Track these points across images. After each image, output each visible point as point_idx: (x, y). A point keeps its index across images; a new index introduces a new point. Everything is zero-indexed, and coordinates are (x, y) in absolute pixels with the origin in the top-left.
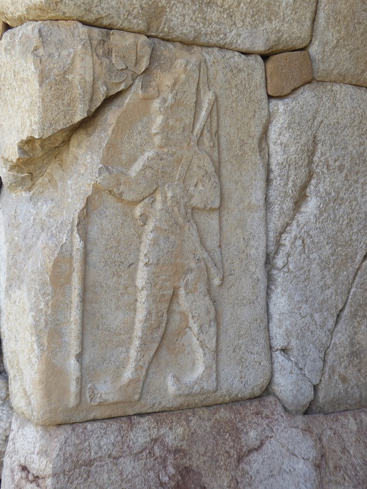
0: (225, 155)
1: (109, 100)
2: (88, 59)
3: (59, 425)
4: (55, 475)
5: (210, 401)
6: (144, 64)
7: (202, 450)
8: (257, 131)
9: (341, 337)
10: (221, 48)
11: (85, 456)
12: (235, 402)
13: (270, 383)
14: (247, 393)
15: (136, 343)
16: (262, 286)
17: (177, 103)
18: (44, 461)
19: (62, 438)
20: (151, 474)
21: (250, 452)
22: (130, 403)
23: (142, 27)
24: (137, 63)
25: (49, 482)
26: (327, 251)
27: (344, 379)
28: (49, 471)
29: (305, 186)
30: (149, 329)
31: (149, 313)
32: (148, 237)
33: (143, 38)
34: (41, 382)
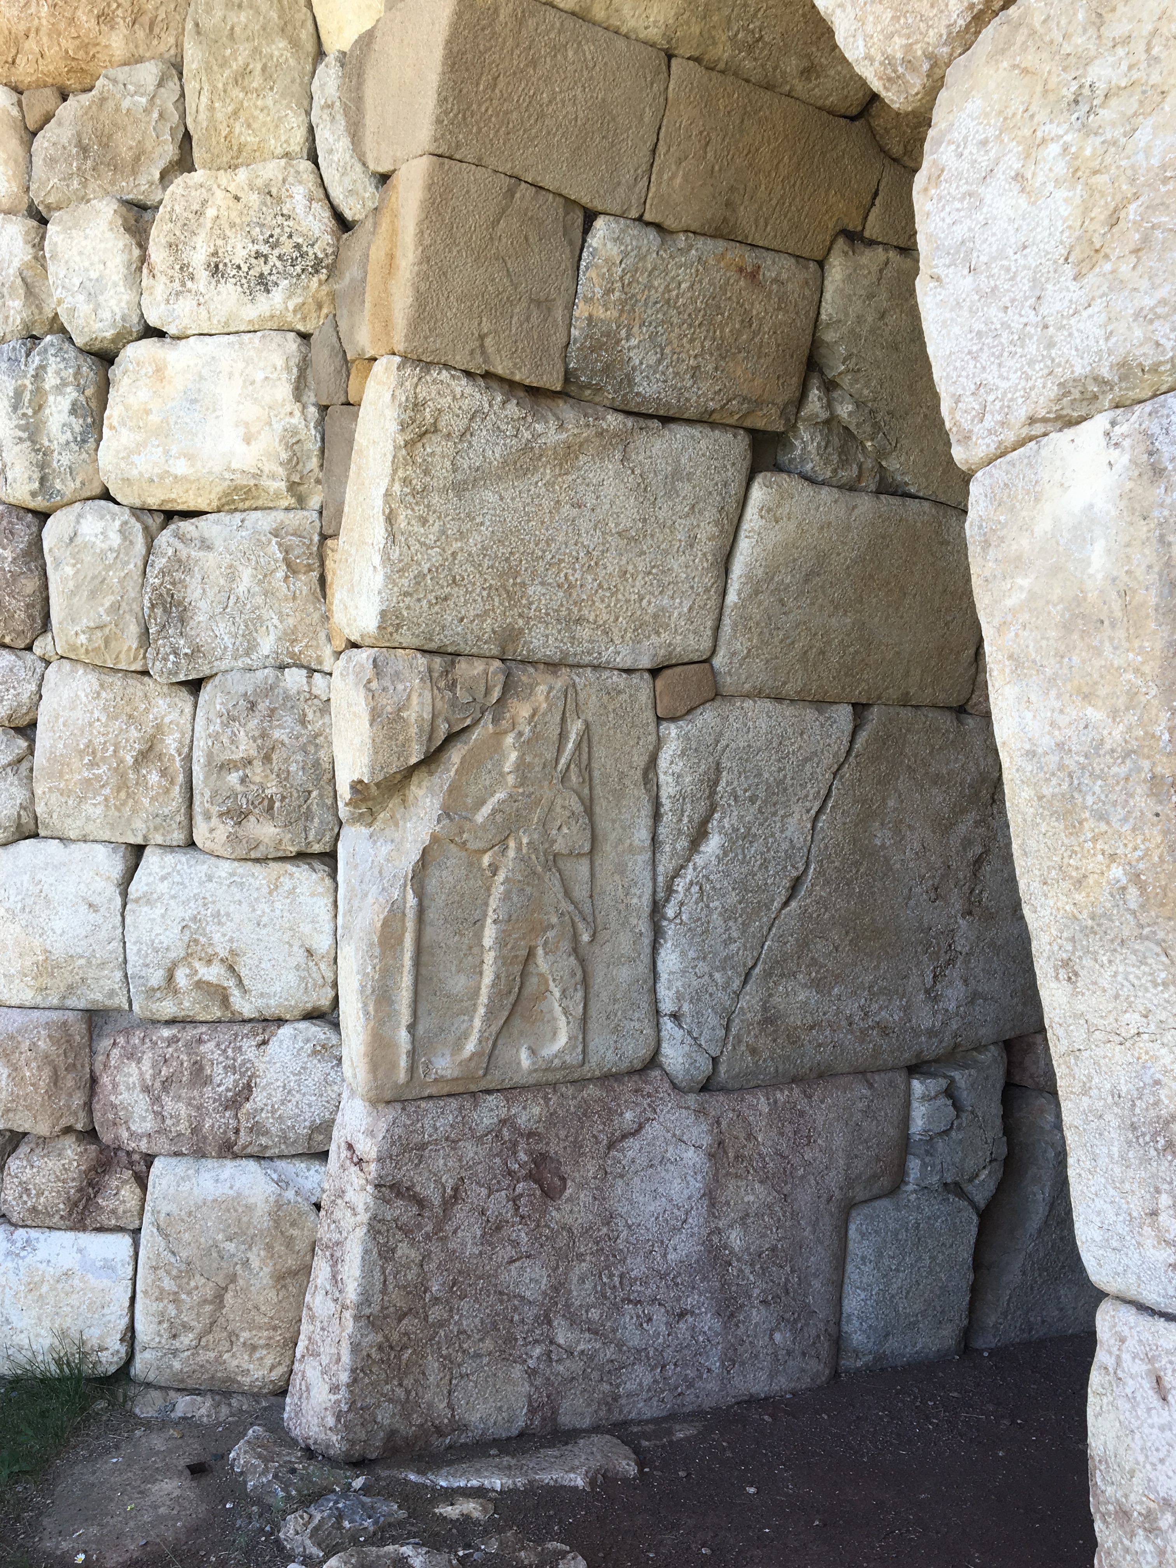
0: (598, 790)
1: (451, 738)
2: (428, 694)
3: (388, 1103)
4: (380, 1159)
5: (576, 1076)
6: (496, 694)
7: (562, 1134)
8: (640, 761)
9: (750, 1000)
10: (596, 667)
11: (417, 1138)
12: (608, 1079)
13: (657, 1052)
14: (624, 1066)
15: (481, 1011)
16: (647, 941)
17: (536, 736)
18: (369, 1142)
19: (390, 1118)
20: (497, 1160)
21: (624, 1137)
22: (474, 1079)
23: (495, 650)
24: (487, 692)
25: (373, 1167)
26: (733, 898)
27: (753, 1051)
28: (373, 1155)
29: (706, 821)
30: (497, 996)
31: (498, 977)
32: (498, 890)
33: (497, 663)
34: (366, 1055)
